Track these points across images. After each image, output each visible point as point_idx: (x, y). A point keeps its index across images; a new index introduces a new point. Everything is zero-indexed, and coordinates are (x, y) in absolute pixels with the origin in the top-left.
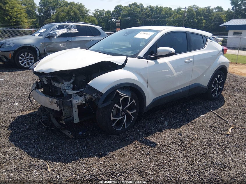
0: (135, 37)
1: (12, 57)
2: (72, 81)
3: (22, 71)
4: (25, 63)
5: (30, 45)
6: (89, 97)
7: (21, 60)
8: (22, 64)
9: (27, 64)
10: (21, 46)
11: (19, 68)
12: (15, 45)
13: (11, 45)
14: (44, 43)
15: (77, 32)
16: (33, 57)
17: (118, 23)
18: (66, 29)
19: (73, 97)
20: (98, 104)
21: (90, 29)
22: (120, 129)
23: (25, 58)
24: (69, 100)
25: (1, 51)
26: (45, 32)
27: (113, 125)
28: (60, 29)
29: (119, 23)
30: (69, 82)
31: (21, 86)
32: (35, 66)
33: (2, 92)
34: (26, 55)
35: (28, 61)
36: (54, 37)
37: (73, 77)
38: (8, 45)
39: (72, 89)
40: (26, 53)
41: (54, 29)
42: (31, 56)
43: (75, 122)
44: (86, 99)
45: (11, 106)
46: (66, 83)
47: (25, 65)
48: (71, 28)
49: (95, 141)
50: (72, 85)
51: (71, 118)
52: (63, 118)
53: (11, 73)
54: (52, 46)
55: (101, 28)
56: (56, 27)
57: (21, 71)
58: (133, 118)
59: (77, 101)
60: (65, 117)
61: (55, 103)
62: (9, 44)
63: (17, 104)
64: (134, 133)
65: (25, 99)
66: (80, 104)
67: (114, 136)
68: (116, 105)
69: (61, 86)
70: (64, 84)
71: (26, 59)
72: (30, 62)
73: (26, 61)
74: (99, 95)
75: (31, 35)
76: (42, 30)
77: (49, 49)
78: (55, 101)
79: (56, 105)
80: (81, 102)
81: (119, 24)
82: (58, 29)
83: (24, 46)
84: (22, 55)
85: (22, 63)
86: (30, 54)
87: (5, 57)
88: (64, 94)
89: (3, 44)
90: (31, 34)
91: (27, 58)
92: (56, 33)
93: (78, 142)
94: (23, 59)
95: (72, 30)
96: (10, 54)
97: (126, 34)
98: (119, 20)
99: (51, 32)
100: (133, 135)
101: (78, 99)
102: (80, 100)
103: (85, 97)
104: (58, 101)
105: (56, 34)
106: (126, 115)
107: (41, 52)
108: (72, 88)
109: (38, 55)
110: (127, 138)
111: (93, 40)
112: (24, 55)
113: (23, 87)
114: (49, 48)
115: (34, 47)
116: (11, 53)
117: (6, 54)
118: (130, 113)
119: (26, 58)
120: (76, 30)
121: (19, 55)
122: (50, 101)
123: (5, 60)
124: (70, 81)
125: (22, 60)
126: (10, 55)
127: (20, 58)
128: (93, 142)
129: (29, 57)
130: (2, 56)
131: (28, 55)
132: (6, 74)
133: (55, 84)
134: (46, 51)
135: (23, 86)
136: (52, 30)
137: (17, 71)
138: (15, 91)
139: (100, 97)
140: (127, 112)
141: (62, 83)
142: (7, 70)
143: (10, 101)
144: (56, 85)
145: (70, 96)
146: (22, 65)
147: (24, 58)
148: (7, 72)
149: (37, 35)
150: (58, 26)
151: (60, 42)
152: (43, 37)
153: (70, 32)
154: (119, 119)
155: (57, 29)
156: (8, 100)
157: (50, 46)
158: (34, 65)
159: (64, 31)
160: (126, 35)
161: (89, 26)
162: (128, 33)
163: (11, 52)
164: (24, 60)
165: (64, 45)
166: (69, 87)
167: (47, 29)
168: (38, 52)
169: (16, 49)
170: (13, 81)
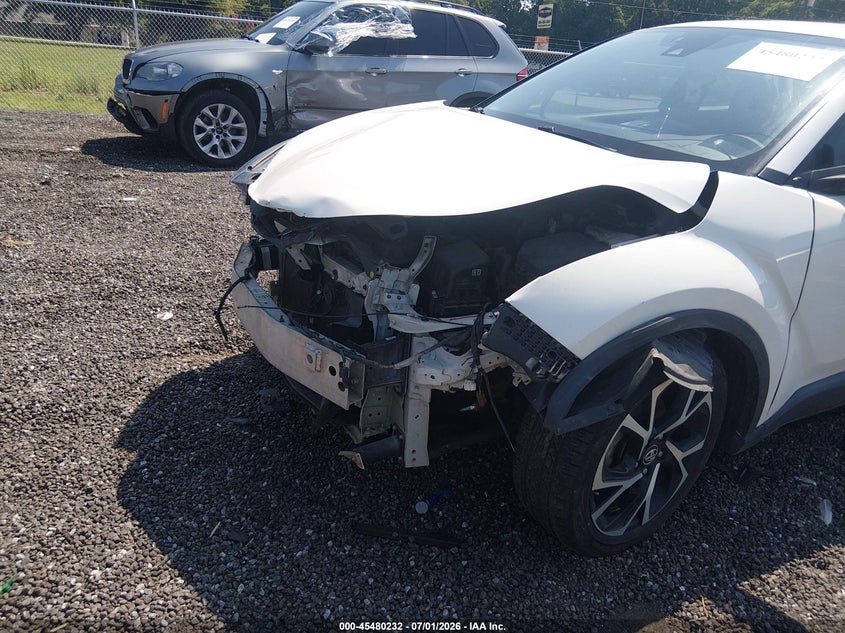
0: (734, 65)
1: (170, 116)
2: (417, 266)
3: (201, 171)
4: (216, 142)
5: (235, 78)
6: (498, 362)
7: (200, 130)
8: (204, 145)
9: (219, 149)
10: (204, 78)
11: (192, 160)
12: (186, 71)
13: (170, 70)
14: (286, 73)
15: (413, 35)
16: (242, 125)
17: (545, 15)
18: (374, 23)
19: (417, 349)
20: (544, 412)
21: (460, 26)
22: (620, 532)
23: (214, 122)
24: (398, 366)
25: (136, 91)
26: (294, 27)
27: (595, 516)
28: (350, 21)
29: (550, 18)
30: (406, 273)
31: (191, 237)
32: (255, 171)
33: (122, 256)
34: (219, 114)
35: (225, 135)
36: (325, 50)
37: (426, 245)
38: (160, 70)
39: (415, 308)
40: (221, 107)
41: (330, 20)
42: (236, 120)
43: (408, 464)
44: (481, 370)
45: (147, 320)
46: (389, 276)
47: (214, 150)
48: (392, 19)
49: (496, 580)
50: (415, 289)
51: (393, 443)
52: (358, 437)
53: (160, 176)
54: (314, 86)
55: (501, 27)
56: (338, 13)
57: (197, 171)
58: (685, 474)
59: (436, 372)
60: (368, 434)
61: (332, 371)
62: (165, 67)
63: (168, 315)
64: (685, 559)
65: (201, 297)
66: (445, 389)
67: (588, 564)
68: (629, 422)
69: (365, 287)
70: (378, 276)
71: (220, 130)
72: (233, 141)
73: (218, 137)
74: (558, 365)
75: (243, 37)
76: (286, 22)
77: (304, 98)
78: (334, 359)
79: (338, 379)
80: (453, 380)
81: (546, 19)
82: (343, 20)
83: (214, 76)
84: (206, 111)
85: (205, 142)
86: (234, 112)
87: (146, 112)
88: (375, 325)
89: (143, 64)
90: (245, 33)
91: (224, 124)
92: (334, 37)
93: (416, 566)
94: (209, 128)
95: (393, 27)
96: (166, 106)
97: (674, 48)
98: (551, 6)
99: (317, 32)
100: (683, 570)
101: (440, 364)
102: (449, 371)
103: (477, 362)
104: (347, 364)
105: (336, 41)
106: (658, 466)
107: (273, 108)
108: (415, 302)
109: (264, 117)
110: (655, 581)
111: (466, 74)
112: (214, 111)
113: (199, 241)
114: (303, 92)
115: (252, 84)
116: (166, 101)
117: (151, 102)
118: (679, 455)
119: (218, 124)
120: (410, 27)
121: (196, 112)
122: (309, 356)
123: (146, 126)
124: (407, 265)
125: (204, 130)
126: (163, 109)
127: (199, 122)
128: (485, 584)
129: (229, 122)
130: (137, 108)
131: (226, 113)
132: (144, 179)
133: (335, 272)
134: (293, 102)
135: (199, 235)
136: (320, 24)
137: (185, 171)
138: (168, 252)
139: (561, 376)
140: (667, 451)
141: (372, 274)
142: (148, 164)
143: (143, 297)
144: (343, 274)
145: (404, 343)
146: (203, 149)
147: (211, 124)
148: (149, 170)
149: (264, 38)
150: (345, 8)
151: (345, 74)
152: (288, 49)
153: (384, 34)
154: (627, 484)
155: (340, 22)
156: (136, 290)
157: (306, 85)
158: (250, 168)
159: (364, 30)
160: (679, 56)
161: (460, 17)
162: (689, 47)
163: (169, 97)
164: (213, 130)
165: (353, 86)
166: (404, 298)
167: (305, 17)
168: (263, 106)
169: (186, 89)
170: (166, 213)
